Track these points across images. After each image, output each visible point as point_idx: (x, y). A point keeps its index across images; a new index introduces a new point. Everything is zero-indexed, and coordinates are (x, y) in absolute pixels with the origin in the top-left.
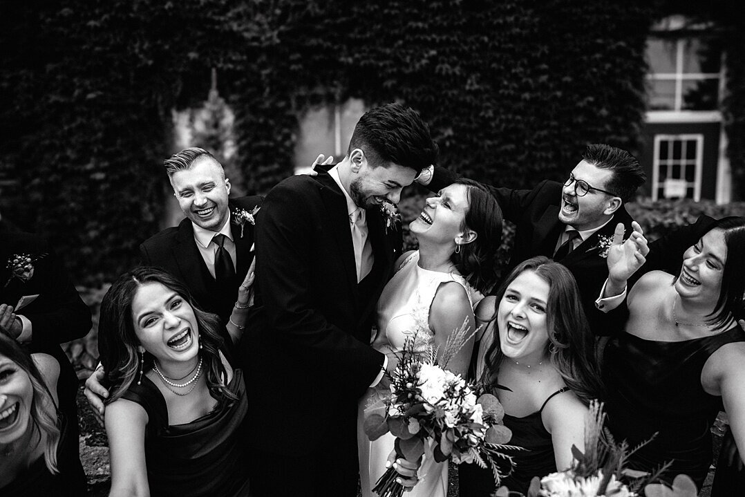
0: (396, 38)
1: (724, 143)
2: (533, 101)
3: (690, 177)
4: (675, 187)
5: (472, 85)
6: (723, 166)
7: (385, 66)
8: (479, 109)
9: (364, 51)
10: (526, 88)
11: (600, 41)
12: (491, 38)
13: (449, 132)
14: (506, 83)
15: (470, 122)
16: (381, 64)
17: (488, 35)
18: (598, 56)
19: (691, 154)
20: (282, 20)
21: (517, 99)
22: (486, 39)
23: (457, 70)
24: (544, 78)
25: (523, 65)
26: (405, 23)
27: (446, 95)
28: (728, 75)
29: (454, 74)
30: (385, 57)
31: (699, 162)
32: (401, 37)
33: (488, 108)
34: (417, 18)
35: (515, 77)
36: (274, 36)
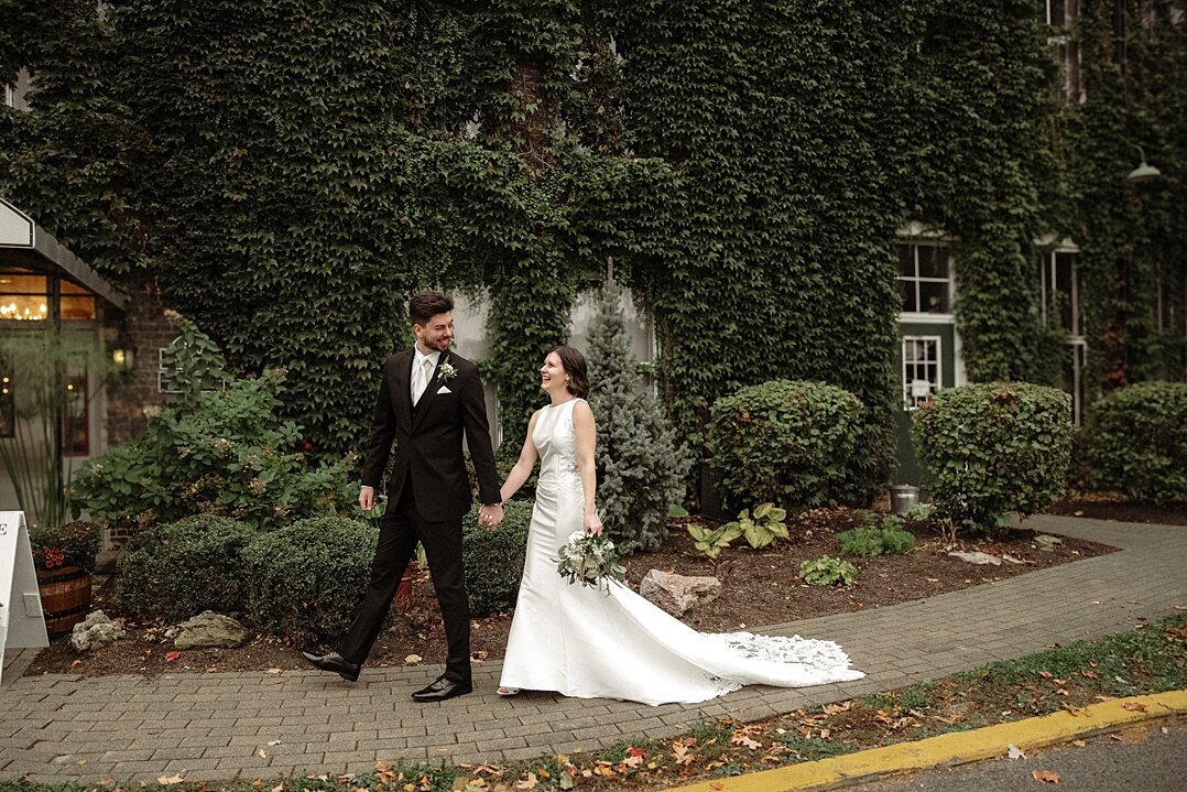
0: (682, 228)
1: (958, 344)
2: (811, 299)
3: (932, 378)
4: (921, 387)
5: (756, 279)
6: (959, 367)
7: (675, 256)
8: (762, 305)
9: (652, 240)
10: (803, 287)
11: (861, 245)
12: (770, 235)
13: (733, 327)
14: (784, 279)
15: (753, 317)
16: (671, 255)
17: (768, 232)
18: (861, 258)
19: (932, 357)
20: (563, 199)
21: (794, 296)
22: (765, 235)
23: (741, 264)
24: (817, 278)
25: (800, 263)
26: (691, 214)
27: (733, 289)
28: (957, 280)
29: (739, 268)
30: (675, 247)
31: (939, 363)
32: (689, 229)
33: (770, 303)
34: (702, 209)
35: (793, 275)
36: (559, 217)
